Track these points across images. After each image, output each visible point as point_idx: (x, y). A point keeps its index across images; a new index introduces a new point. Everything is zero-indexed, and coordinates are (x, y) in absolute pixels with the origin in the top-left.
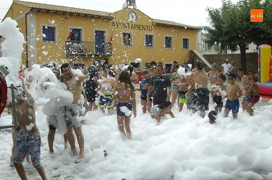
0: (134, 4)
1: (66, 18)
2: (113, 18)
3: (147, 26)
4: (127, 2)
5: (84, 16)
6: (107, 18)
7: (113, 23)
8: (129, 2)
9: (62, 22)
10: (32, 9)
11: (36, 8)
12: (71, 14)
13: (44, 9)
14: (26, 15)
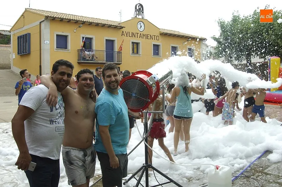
0: (143, 13)
1: (80, 27)
2: (122, 28)
3: (155, 36)
4: (136, 12)
5: (96, 25)
6: (117, 28)
7: (123, 32)
8: (137, 12)
9: (75, 31)
10: (47, 17)
11: (51, 17)
12: (84, 23)
13: (58, 18)
14: (40, 23)
